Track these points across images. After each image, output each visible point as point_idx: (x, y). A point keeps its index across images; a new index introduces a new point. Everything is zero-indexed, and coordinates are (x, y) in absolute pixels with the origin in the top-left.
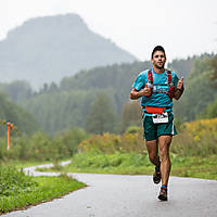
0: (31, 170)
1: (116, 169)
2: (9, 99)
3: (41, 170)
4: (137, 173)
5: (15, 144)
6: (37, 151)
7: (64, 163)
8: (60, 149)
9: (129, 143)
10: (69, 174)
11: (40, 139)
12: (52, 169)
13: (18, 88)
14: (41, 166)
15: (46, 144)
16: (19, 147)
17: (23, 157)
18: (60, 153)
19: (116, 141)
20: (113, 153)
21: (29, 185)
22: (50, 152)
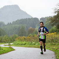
1: (24, 46)
3: (5, 45)
4: (29, 47)
7: (11, 44)
11: (6, 37)
15: (7, 39)
17: (1, 42)
19: (25, 38)
20: (24, 41)
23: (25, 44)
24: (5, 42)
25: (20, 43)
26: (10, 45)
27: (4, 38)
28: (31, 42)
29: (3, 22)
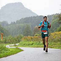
0: (8, 46)
2: (2, 26)
5: (3, 39)
6: (9, 41)
8: (16, 40)
10: (18, 47)
11: (10, 37)
12: (14, 46)
14: (11, 45)
15: (12, 39)
17: (6, 42)
18: (16, 41)
21: (7, 50)
22: (13, 41)
23: (33, 44)
24: (10, 43)
25: (27, 43)
27: (8, 39)
28: (39, 42)
29: (6, 21)
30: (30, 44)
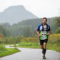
1: (30, 47)
3: (11, 46)
4: (35, 48)
5: (5, 39)
6: (10, 41)
7: (17, 45)
8: (16, 41)
9: (34, 40)
11: (11, 38)
13: (6, 24)
15: (13, 40)
16: (5, 40)
19: (31, 39)
20: (29, 42)
22: (14, 42)
23: (31, 45)
24: (11, 43)
25: (26, 44)
26: (15, 46)
27: (9, 39)
28: (37, 44)
30: (29, 45)
